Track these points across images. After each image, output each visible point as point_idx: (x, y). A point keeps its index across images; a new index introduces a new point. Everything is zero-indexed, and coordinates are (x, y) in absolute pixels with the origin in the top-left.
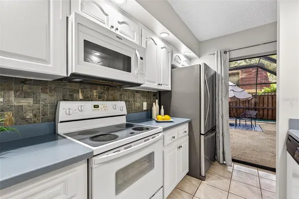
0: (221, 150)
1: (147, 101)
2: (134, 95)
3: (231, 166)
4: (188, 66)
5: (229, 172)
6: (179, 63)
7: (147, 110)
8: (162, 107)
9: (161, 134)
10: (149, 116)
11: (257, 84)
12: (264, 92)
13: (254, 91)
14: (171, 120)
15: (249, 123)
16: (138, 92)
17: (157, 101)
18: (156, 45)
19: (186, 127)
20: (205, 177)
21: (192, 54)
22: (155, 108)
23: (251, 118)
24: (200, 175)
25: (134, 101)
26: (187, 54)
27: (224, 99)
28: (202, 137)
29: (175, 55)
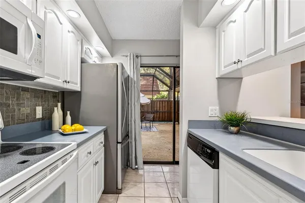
0: (134, 155)
1: (43, 106)
2: (19, 94)
3: (142, 169)
4: (100, 63)
5: (141, 175)
6: (91, 58)
7: (43, 119)
8: (69, 112)
9: (75, 153)
10: (47, 127)
11: (153, 91)
12: (157, 98)
13: (151, 97)
14: (85, 130)
15: (148, 125)
16: (25, 90)
17: (59, 104)
18: (61, 24)
19: (101, 137)
20: (121, 189)
21: (105, 51)
22: (57, 114)
23: (150, 121)
24: (117, 188)
25: (18, 105)
26: (100, 49)
27: (136, 103)
28: (119, 145)
29: (85, 46)
